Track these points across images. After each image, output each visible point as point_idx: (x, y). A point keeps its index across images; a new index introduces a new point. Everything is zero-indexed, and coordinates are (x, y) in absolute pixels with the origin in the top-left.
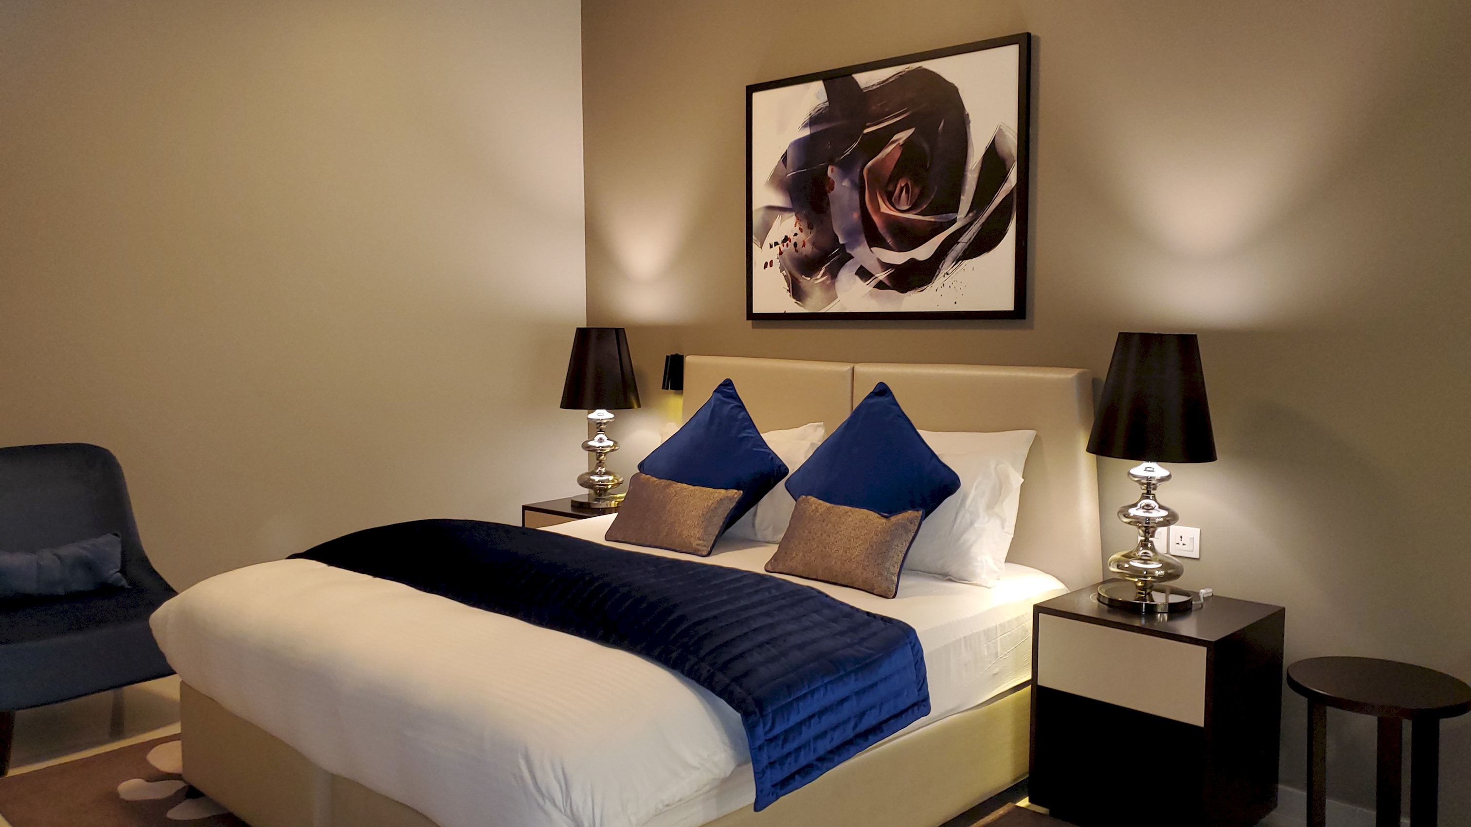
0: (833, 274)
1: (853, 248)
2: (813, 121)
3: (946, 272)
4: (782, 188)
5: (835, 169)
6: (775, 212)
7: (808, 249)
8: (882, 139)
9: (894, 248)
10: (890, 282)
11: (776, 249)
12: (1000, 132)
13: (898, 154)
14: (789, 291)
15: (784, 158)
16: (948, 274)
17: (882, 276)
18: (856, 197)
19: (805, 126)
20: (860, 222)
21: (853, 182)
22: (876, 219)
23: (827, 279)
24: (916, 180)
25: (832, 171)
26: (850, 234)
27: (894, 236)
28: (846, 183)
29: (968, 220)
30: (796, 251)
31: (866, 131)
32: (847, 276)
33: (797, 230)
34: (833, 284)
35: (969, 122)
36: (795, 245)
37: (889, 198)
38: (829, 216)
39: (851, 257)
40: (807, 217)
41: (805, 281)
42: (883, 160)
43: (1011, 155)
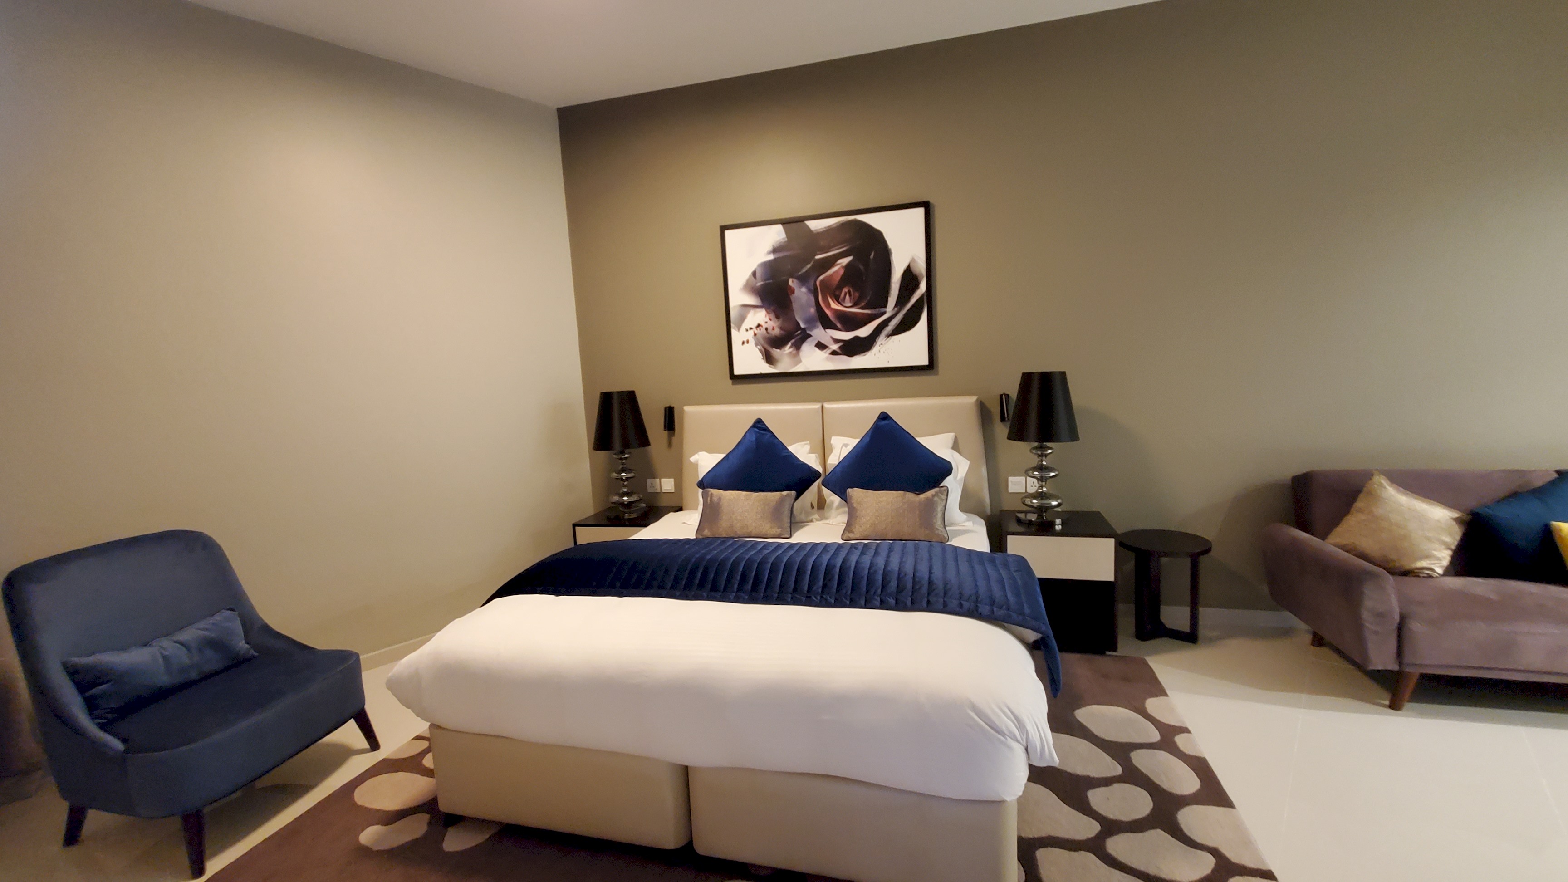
0: (798, 346)
1: (811, 330)
2: (775, 251)
3: (881, 343)
4: (753, 292)
5: (795, 281)
6: (748, 308)
7: (777, 332)
8: (829, 263)
9: (843, 329)
10: (841, 351)
11: (751, 333)
12: (913, 260)
13: (842, 272)
14: (763, 359)
15: (754, 274)
16: (882, 344)
17: (835, 347)
18: (812, 298)
19: (769, 253)
20: (816, 314)
21: (809, 290)
22: (828, 312)
23: (793, 351)
24: (855, 289)
25: (793, 281)
26: (809, 321)
27: (841, 323)
28: (804, 290)
29: (894, 312)
30: (768, 333)
31: (817, 257)
32: (808, 348)
33: (767, 319)
34: (798, 354)
35: (891, 253)
36: (767, 329)
37: (837, 299)
38: (792, 310)
39: (810, 336)
40: (774, 311)
41: (776, 352)
42: (831, 276)
43: (922, 274)
